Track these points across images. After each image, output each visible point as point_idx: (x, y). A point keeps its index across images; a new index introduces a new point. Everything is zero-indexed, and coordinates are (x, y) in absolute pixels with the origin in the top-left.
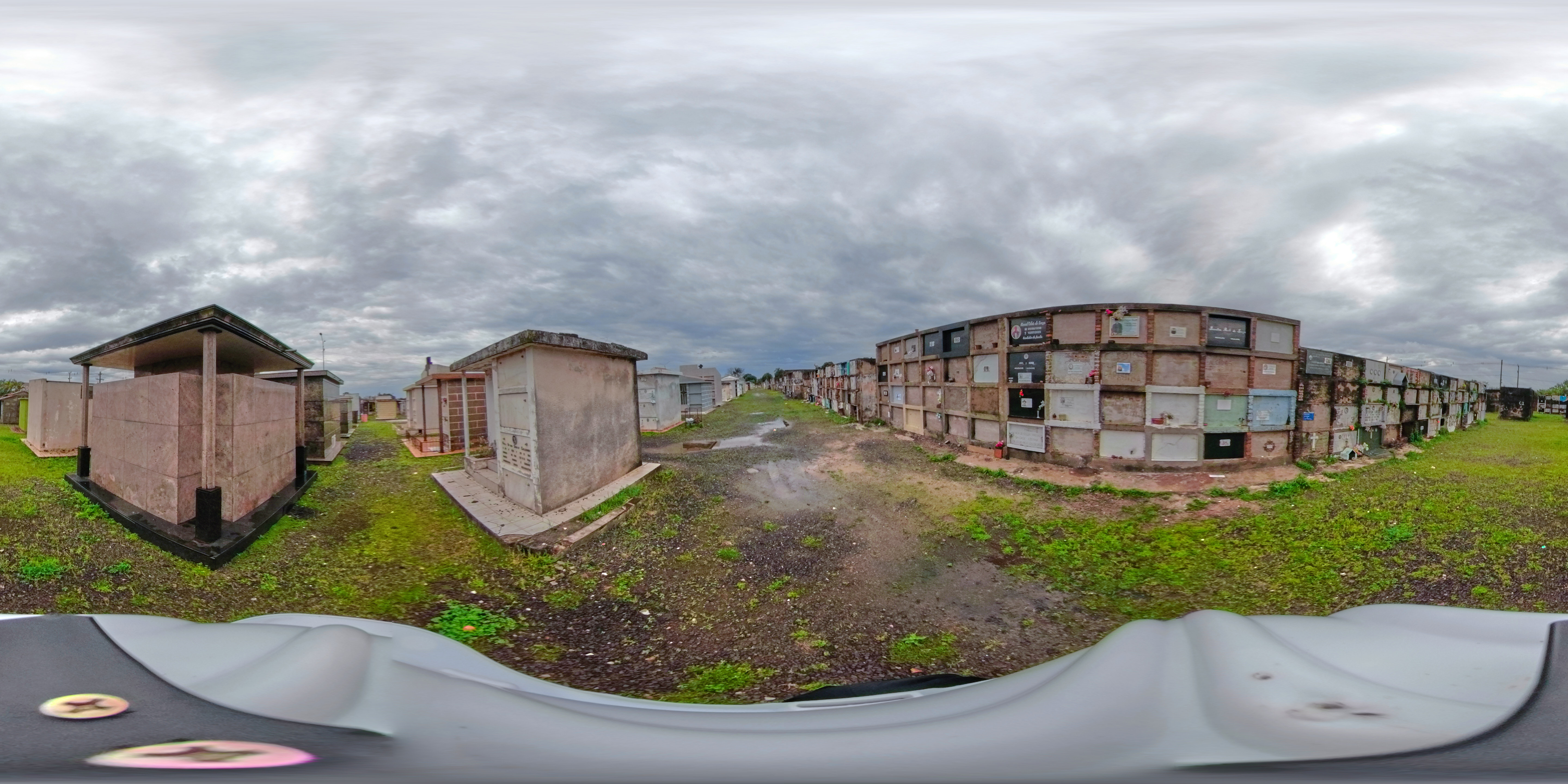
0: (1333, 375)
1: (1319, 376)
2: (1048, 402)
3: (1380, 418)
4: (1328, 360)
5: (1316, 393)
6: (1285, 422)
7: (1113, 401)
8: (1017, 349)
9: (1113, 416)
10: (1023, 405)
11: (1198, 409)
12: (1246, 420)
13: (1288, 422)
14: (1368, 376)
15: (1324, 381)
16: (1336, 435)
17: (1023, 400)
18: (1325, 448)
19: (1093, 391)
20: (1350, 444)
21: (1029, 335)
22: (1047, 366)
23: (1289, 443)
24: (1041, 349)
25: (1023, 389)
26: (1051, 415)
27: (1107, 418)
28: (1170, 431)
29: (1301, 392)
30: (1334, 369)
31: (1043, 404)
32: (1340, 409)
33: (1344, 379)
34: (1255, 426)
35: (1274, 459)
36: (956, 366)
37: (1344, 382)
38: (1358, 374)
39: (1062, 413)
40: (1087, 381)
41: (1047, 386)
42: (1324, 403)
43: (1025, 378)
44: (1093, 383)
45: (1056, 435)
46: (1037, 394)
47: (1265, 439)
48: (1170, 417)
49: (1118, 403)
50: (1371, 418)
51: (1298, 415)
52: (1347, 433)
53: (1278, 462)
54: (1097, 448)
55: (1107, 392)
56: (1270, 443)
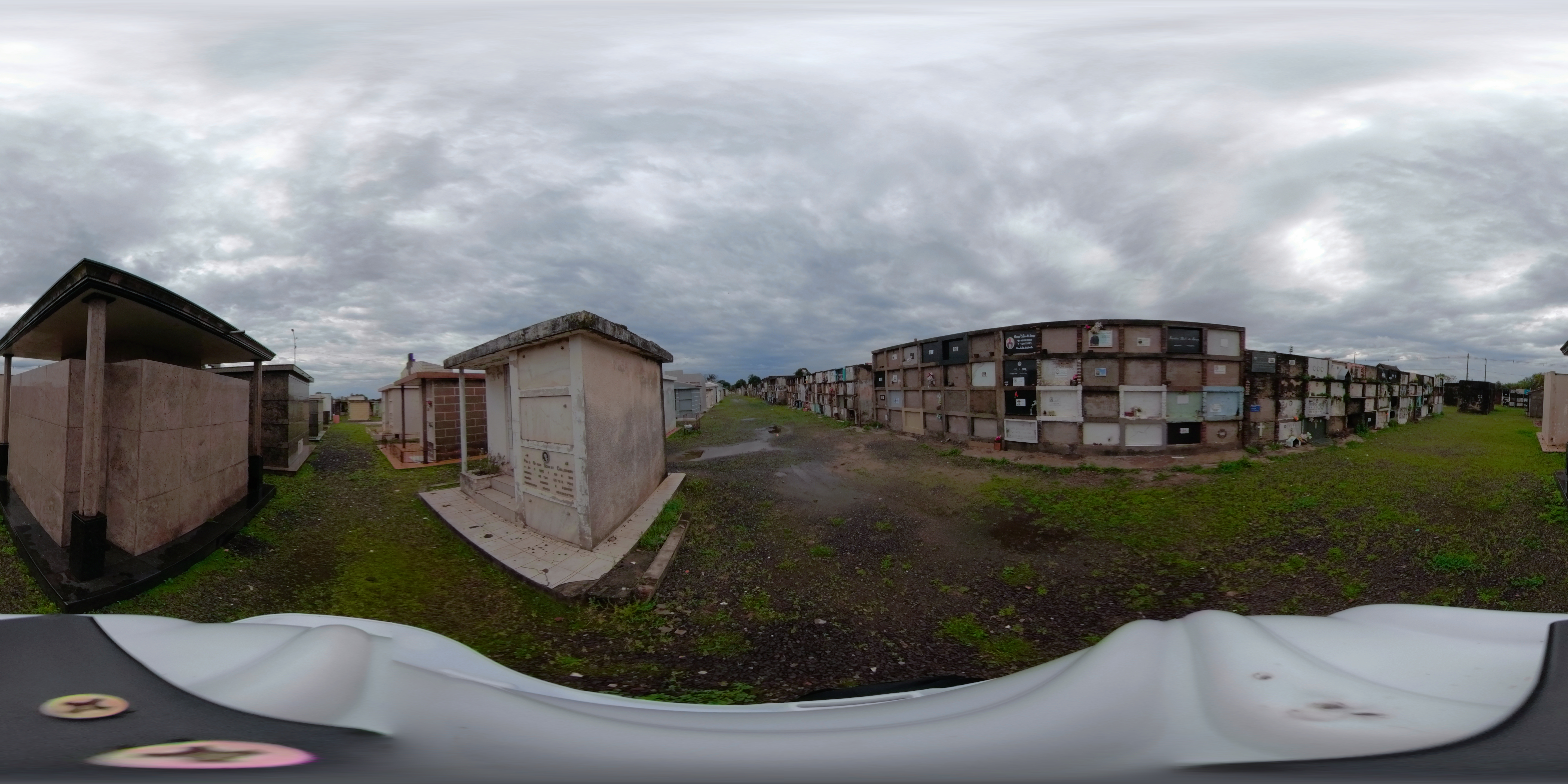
0: (1277, 372)
1: (1264, 374)
2: (1040, 401)
3: (1324, 410)
4: (1272, 360)
5: (1261, 388)
6: (1234, 413)
7: (1092, 398)
8: (1011, 358)
9: (1093, 411)
10: (1018, 404)
11: (1161, 403)
12: (1201, 412)
13: (1238, 413)
14: (1311, 372)
15: (1269, 378)
16: (1281, 425)
17: (1017, 400)
18: (1271, 436)
19: (1076, 391)
20: (1295, 433)
21: (1022, 346)
22: (1038, 372)
23: (1239, 432)
24: (1032, 357)
25: (1018, 392)
26: (1042, 411)
27: (1089, 413)
28: (1140, 422)
29: (1248, 388)
30: (1277, 367)
31: (1035, 403)
32: (1284, 402)
33: (1288, 375)
34: (1209, 417)
35: (1226, 444)
36: (955, 373)
37: (1287, 378)
38: (1301, 371)
39: (1051, 410)
40: (1072, 383)
41: (1038, 388)
42: (1269, 397)
43: (1019, 382)
44: (1076, 384)
45: (1046, 429)
46: (1030, 394)
47: (1218, 428)
48: (1139, 411)
49: (1097, 400)
50: (1315, 410)
51: (1247, 408)
52: (1292, 423)
53: (1230, 447)
54: (1081, 437)
55: (1088, 392)
56: (1222, 431)
